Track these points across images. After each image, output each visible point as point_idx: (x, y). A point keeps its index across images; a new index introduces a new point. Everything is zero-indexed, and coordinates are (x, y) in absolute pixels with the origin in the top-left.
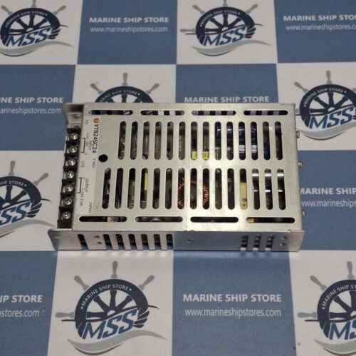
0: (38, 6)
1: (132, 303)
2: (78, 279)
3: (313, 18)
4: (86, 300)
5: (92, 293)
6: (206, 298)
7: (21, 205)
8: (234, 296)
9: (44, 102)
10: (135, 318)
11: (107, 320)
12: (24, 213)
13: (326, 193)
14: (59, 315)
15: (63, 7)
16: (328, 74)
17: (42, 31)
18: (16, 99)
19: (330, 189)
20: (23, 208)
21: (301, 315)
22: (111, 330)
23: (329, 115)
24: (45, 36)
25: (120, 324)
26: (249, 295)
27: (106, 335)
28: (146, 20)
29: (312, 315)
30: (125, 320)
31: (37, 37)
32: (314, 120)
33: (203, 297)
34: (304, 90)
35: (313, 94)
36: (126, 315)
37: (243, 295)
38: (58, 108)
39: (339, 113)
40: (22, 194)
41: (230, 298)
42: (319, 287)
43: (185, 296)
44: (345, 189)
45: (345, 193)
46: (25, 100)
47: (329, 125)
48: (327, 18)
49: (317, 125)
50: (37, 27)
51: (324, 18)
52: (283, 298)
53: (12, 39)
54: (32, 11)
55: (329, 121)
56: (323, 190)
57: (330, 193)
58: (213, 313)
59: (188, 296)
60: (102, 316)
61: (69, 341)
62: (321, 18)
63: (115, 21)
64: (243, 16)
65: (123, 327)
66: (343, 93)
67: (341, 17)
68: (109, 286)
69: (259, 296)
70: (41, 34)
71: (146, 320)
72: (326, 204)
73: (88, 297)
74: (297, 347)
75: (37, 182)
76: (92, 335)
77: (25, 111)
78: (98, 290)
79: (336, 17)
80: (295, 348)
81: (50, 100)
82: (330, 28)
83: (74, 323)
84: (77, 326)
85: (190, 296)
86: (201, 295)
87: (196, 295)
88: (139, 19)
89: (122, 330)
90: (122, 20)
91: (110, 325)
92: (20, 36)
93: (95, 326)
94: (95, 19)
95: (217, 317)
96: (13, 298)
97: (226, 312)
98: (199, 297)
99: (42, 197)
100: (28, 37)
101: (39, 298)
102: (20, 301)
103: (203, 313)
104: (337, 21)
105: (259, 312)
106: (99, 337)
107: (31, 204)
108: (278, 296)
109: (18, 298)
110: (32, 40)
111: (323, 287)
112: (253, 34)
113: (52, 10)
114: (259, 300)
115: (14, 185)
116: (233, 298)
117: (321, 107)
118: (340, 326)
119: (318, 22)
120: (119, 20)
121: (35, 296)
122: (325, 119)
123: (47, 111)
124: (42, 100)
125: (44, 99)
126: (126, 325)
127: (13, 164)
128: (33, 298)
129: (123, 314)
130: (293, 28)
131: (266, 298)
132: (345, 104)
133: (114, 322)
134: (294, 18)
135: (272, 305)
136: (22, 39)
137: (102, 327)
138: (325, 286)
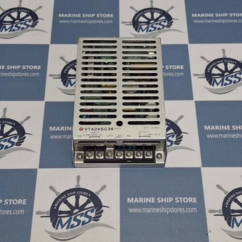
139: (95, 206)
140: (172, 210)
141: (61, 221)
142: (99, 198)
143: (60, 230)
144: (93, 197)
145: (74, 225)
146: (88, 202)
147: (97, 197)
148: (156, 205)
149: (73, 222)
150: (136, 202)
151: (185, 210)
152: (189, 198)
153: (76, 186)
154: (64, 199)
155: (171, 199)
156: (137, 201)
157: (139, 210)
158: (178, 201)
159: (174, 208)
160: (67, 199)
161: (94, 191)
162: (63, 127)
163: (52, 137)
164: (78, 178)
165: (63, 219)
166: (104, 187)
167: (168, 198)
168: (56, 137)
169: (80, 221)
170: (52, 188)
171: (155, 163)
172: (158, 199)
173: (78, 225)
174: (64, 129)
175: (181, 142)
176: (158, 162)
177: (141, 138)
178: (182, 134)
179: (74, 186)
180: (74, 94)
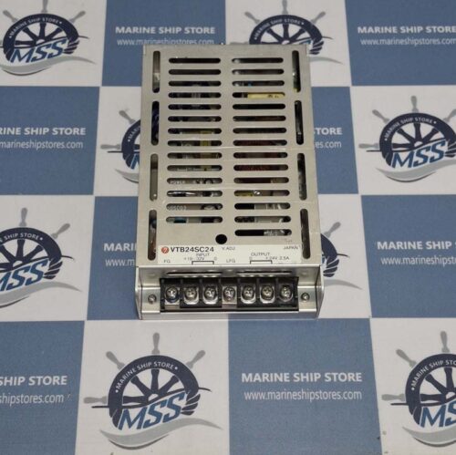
0: (50, 11)
1: (179, 385)
2: (110, 356)
3: (394, 30)
4: (122, 381)
5: (129, 372)
6: (269, 378)
7: (37, 264)
8: (305, 375)
9: (61, 133)
10: (182, 403)
11: (149, 407)
12: (40, 274)
13: (414, 247)
14: (88, 400)
15: (82, 14)
16: (414, 100)
17: (55, 44)
18: (26, 130)
19: (418, 243)
20: (39, 268)
21: (386, 397)
22: (153, 419)
23: (415, 151)
24: (60, 50)
25: (165, 411)
26: (323, 374)
27: (148, 424)
28: (187, 30)
29: (400, 397)
30: (171, 406)
31: (49, 51)
32: (398, 157)
33: (265, 377)
34: (385, 120)
35: (395, 124)
36: (172, 399)
37: (315, 374)
38: (79, 141)
39: (428, 149)
40: (37, 250)
41: (299, 377)
42: (407, 363)
43: (244, 375)
44: (436, 243)
45: (437, 247)
46: (37, 131)
47: (416, 164)
48: (412, 30)
49: (402, 164)
50: (50, 38)
51: (408, 30)
52: (364, 377)
53: (18, 53)
54: (43, 18)
55: (415, 158)
56: (409, 243)
57: (419, 248)
58: (279, 396)
59: (247, 375)
60: (142, 401)
61: (102, 432)
62: (404, 30)
63: (148, 32)
64: (307, 26)
65: (168, 414)
66: (432, 124)
67: (429, 29)
68: (150, 364)
69: (335, 374)
70: (55, 47)
71: (196, 405)
72: (414, 261)
73: (124, 377)
74: (382, 436)
75: (56, 235)
76: (130, 424)
77: (38, 145)
78: (137, 369)
79: (422, 29)
80: (379, 438)
81: (68, 131)
82: (415, 42)
83: (107, 410)
84: (111, 414)
85: (250, 375)
86: (264, 374)
87: (257, 375)
88: (178, 29)
89: (167, 418)
90: (157, 30)
91: (152, 412)
92: (28, 50)
93: (134, 413)
94: (123, 28)
95: (283, 401)
96: (31, 379)
97: (294, 395)
98: (261, 377)
99: (63, 254)
100: (39, 51)
101: (63, 380)
102: (39, 383)
103: (266, 396)
104: (423, 34)
105: (335, 395)
106: (139, 427)
107: (49, 262)
108: (357, 374)
109: (36, 380)
110: (44, 54)
111: (411, 363)
112: (320, 49)
113: (68, 17)
114: (335, 380)
115: (27, 238)
116: (303, 377)
117: (406, 141)
118: (434, 410)
119: (400, 35)
120: (152, 30)
121: (58, 378)
122: (411, 157)
123: (65, 145)
124: (59, 131)
125: (61, 129)
126: (172, 412)
127: (24, 212)
128: (55, 380)
129: (167, 398)
130: (370, 42)
131: (343, 377)
132: (435, 137)
133: (157, 409)
134: (370, 30)
135: (351, 386)
136: (30, 53)
137: (142, 415)
138: (414, 363)
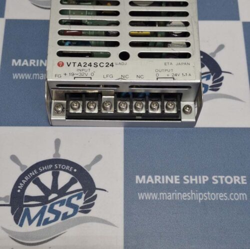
139: (84, 189)
140: (207, 195)
141: (28, 213)
142: (90, 176)
143: (27, 228)
144: (81, 174)
145: (50, 220)
146: (72, 182)
147: (88, 174)
148: (182, 188)
149: (47, 215)
150: (150, 183)
151: (229, 197)
152: (235, 177)
153: (54, 155)
154: (34, 176)
155: (205, 179)
156: (152, 181)
157: (154, 196)
158: (217, 182)
159: (211, 193)
160: (39, 176)
161: (83, 164)
162: (34, 61)
163: (15, 76)
164: (57, 143)
165: (31, 209)
166: (98, 158)
167: (200, 177)
168: (22, 76)
169: (60, 213)
170: (14, 158)
171: (180, 120)
172: (185, 178)
173: (56, 219)
174: (36, 63)
175: (221, 87)
176: (185, 118)
177: (160, 81)
178: (223, 74)
179: (50, 156)
180: (49, 9)
